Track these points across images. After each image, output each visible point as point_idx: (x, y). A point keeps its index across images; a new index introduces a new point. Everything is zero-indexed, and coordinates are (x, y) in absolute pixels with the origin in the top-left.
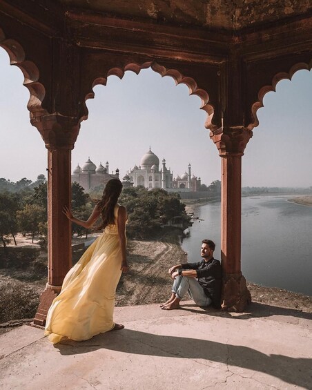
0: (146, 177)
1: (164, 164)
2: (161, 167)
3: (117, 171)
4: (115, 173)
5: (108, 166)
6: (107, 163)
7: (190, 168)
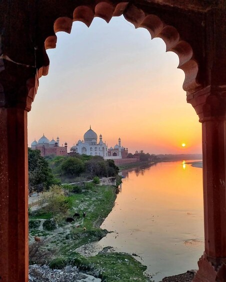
0: (88, 147)
1: (101, 139)
2: (98, 141)
3: (66, 144)
4: (64, 146)
5: (58, 141)
6: (58, 138)
7: (120, 141)
